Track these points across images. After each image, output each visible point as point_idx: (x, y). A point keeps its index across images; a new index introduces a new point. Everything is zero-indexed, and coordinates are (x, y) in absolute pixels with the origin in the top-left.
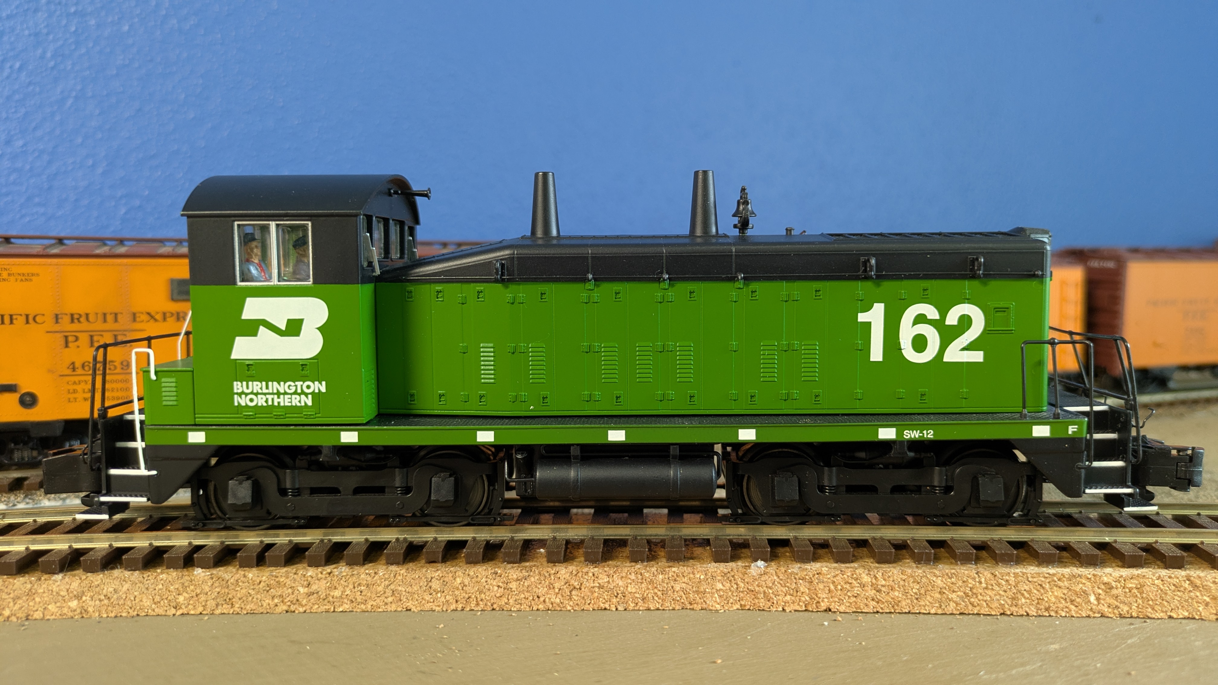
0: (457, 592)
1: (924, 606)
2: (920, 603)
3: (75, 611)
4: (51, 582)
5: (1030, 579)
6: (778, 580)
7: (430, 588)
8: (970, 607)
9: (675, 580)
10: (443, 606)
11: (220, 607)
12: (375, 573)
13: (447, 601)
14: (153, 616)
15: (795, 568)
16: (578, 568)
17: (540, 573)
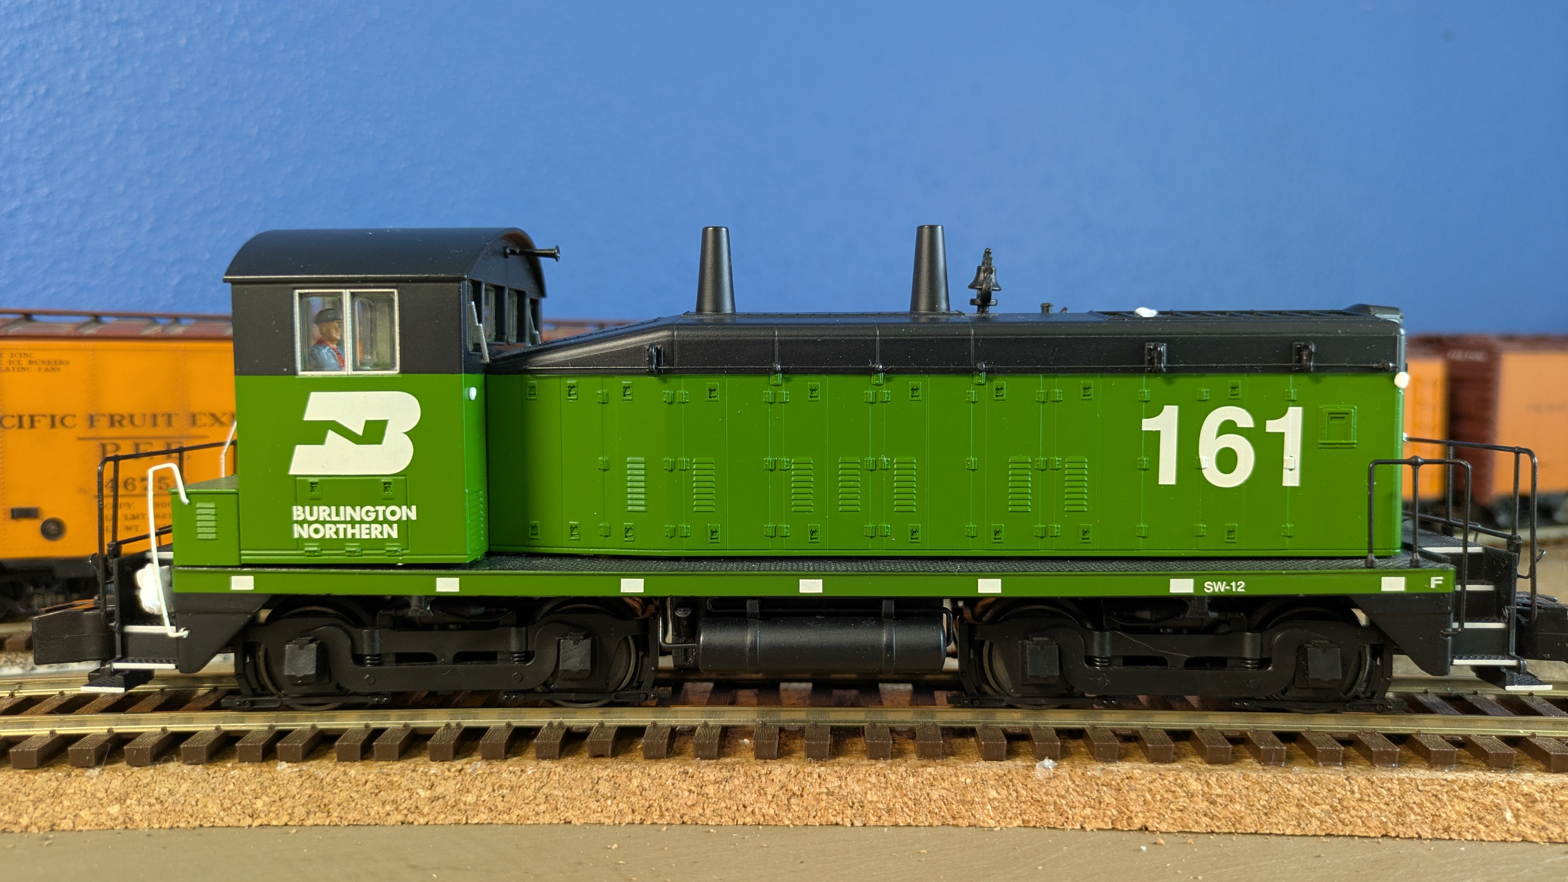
0: (633, 799)
1: (1277, 825)
2: (1271, 820)
3: (116, 819)
4: (84, 779)
5: (1421, 788)
6: (1073, 786)
7: (597, 792)
8: (1340, 826)
9: (932, 785)
10: (615, 817)
11: (312, 816)
12: (522, 771)
13: (620, 811)
14: (221, 827)
15: (1096, 769)
16: (799, 766)
17: (746, 773)
